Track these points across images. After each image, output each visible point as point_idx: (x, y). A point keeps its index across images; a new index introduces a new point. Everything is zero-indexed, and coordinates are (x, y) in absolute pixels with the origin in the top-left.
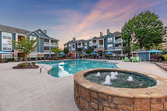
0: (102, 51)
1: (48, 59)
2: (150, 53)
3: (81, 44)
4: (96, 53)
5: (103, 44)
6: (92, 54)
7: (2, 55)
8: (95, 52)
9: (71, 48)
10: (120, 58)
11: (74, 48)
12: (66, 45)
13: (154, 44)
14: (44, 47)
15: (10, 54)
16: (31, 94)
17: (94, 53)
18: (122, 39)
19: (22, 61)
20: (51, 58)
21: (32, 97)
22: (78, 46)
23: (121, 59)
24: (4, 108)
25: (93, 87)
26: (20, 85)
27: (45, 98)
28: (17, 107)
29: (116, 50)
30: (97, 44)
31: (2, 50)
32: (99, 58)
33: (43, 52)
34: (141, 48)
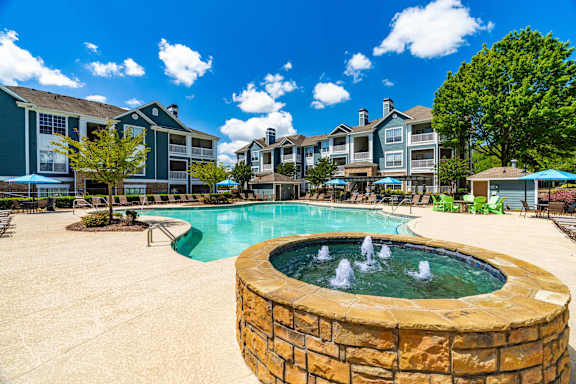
0: (365, 174)
1: (181, 202)
2: (536, 183)
3: (295, 150)
4: (343, 182)
5: (367, 150)
6: (330, 183)
7: (38, 186)
8: (340, 178)
9: (259, 164)
10: (425, 200)
11: (270, 163)
12: (243, 154)
13: (556, 150)
14: (169, 159)
15: (63, 183)
16: (109, 311)
17: (337, 181)
18: (438, 131)
19: (99, 206)
20: (192, 199)
21: (107, 319)
22: (282, 156)
23: (431, 202)
24: (23, 347)
25: (284, 291)
26: (80, 283)
27: (148, 325)
28: (60, 347)
29: (413, 170)
30: (347, 151)
31: (39, 171)
32: (353, 199)
33: (167, 179)
34: (504, 165)
